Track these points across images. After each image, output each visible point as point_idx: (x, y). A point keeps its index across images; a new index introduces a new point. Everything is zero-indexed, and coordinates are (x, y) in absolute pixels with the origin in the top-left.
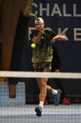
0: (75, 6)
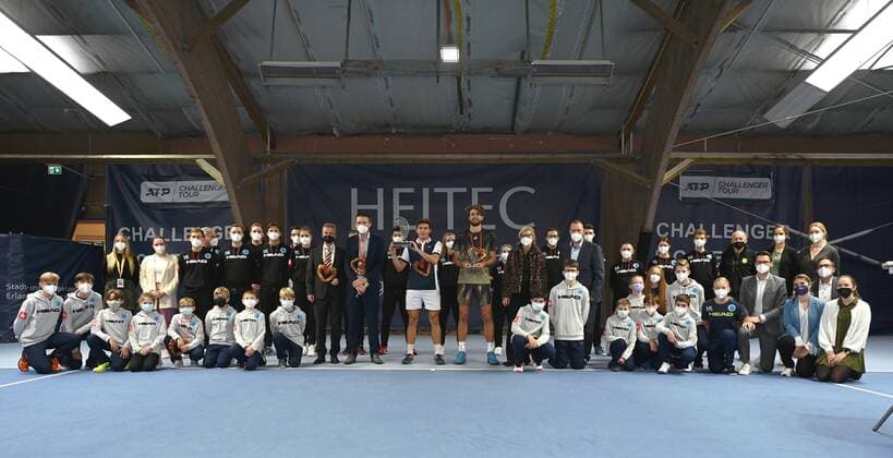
0: (714, 226)
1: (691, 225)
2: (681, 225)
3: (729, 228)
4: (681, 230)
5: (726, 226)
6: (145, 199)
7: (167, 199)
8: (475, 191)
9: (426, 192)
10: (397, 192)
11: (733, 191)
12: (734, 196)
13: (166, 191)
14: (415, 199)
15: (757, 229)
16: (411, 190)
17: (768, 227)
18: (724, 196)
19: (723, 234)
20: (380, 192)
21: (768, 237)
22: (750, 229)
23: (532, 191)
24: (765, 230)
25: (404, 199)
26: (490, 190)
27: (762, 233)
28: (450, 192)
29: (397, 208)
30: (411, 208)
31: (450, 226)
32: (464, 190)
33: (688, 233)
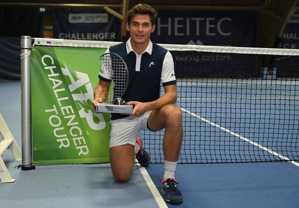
1: (291, 34)
4: (287, 36)
6: (71, 21)
7: (80, 21)
8: (208, 19)
9: (188, 19)
10: (176, 19)
13: (80, 18)
14: (183, 22)
16: (182, 19)
20: (170, 19)
23: (230, 19)
25: (179, 23)
26: (214, 19)
28: (198, 19)
29: (176, 26)
30: (182, 26)
31: (198, 34)
32: (203, 19)
33: (290, 37)
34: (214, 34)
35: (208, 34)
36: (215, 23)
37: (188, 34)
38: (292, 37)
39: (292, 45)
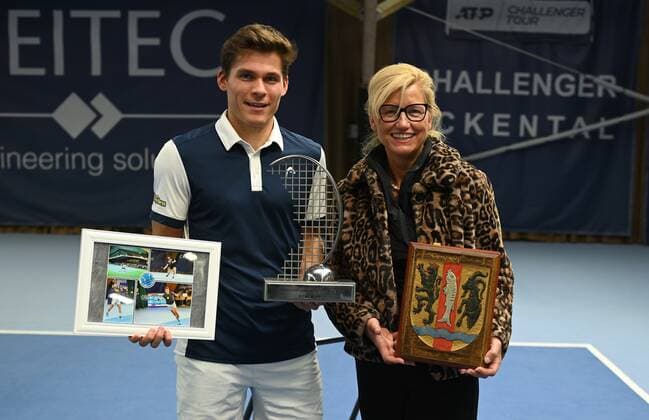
1: (464, 74)
2: (449, 73)
3: (521, 79)
4: (448, 81)
5: (517, 75)
8: (134, 17)
9: (58, 16)
10: (14, 15)
11: (531, 21)
12: (532, 29)
14: (42, 27)
15: (564, 82)
16: (35, 14)
17: (582, 78)
18: (519, 28)
19: (511, 88)
21: (581, 94)
22: (553, 82)
23: (220, 17)
24: (577, 83)
26: (156, 14)
27: (572, 87)
28: (96, 17)
29: (15, 41)
30: (36, 40)
31: (96, 69)
32: (116, 14)
33: (459, 85)
34: (160, 72)
35: (134, 70)
36: (161, 29)
37: (59, 69)
38: (468, 86)
39: (468, 115)
